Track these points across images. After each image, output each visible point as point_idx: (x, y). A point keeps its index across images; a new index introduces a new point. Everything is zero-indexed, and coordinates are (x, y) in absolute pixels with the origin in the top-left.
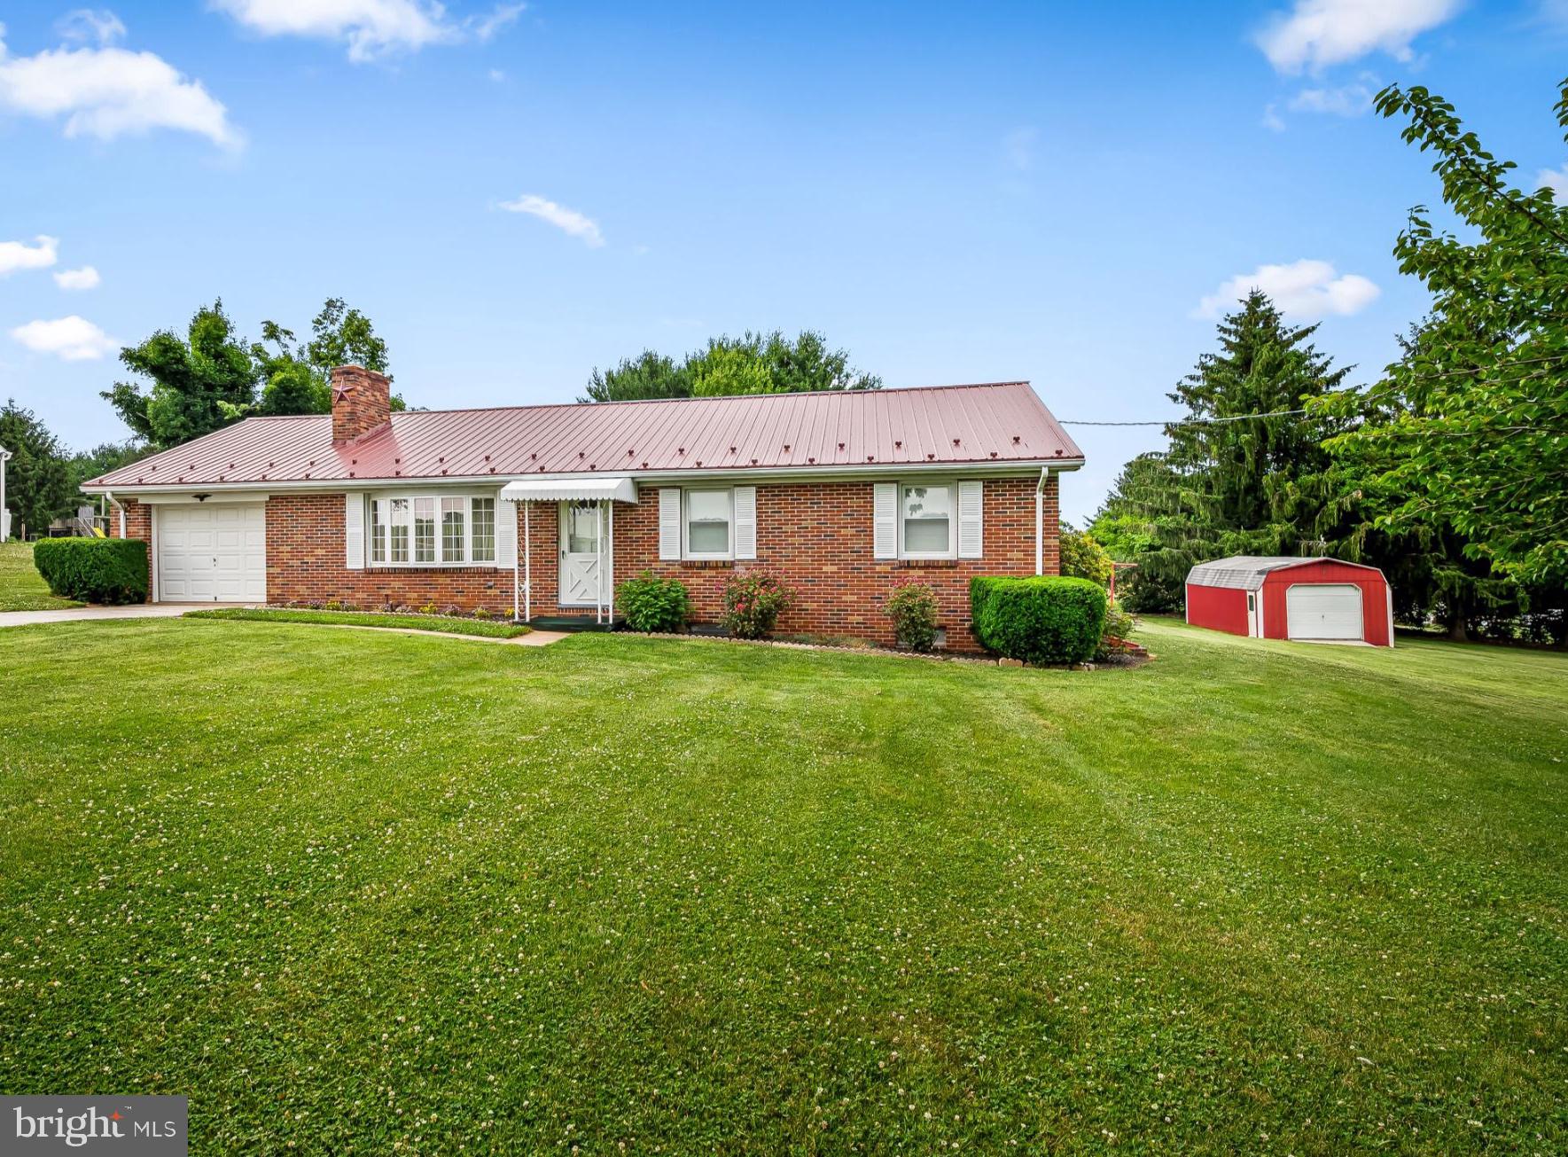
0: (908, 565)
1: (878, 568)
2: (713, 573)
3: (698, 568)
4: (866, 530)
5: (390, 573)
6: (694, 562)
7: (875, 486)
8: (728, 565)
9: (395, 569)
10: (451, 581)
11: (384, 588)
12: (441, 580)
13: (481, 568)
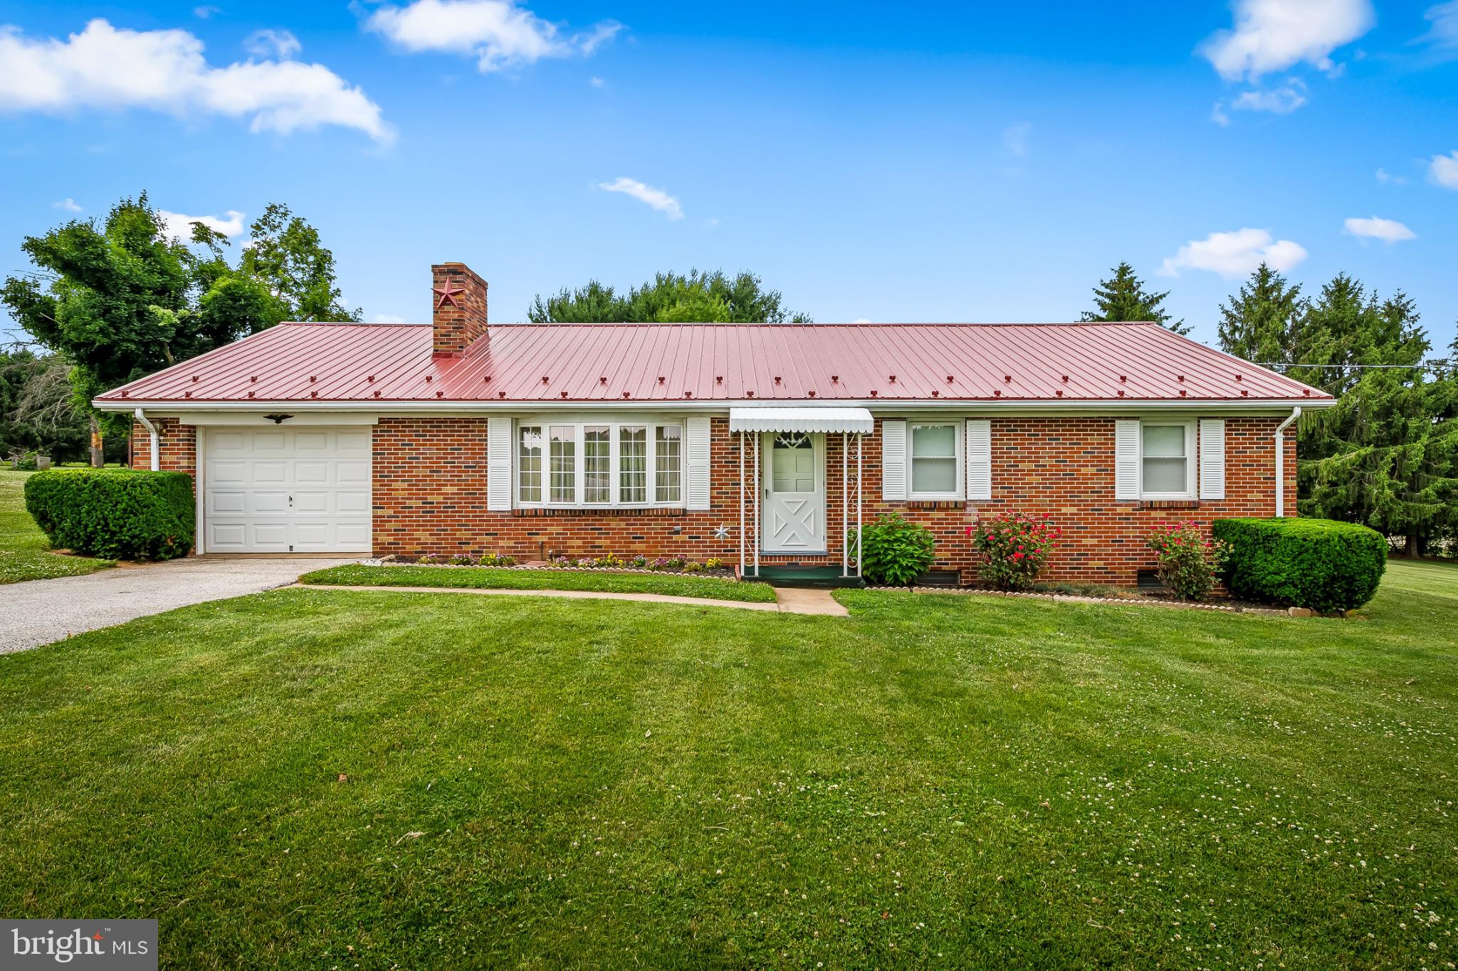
0: (1151, 506)
1: (1119, 510)
2: (942, 515)
3: (925, 509)
4: (1107, 469)
5: (545, 516)
6: (923, 503)
7: (1117, 422)
8: (960, 506)
9: (554, 510)
10: (627, 525)
11: (538, 534)
12: (613, 524)
13: (666, 509)
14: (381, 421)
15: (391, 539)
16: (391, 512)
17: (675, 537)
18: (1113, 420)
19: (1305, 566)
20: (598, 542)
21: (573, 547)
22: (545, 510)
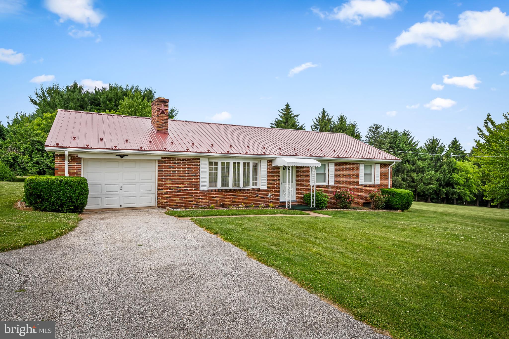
0: (366, 186)
1: (360, 187)
2: (323, 189)
3: (320, 188)
4: (358, 176)
5: (219, 192)
6: (319, 186)
7: (360, 164)
8: (327, 187)
9: (221, 190)
10: (243, 194)
11: (216, 198)
12: (239, 194)
13: (255, 189)
14: (162, 158)
15: (165, 201)
16: (165, 191)
17: (257, 198)
18: (359, 164)
19: (402, 200)
20: (234, 200)
21: (226, 202)
22: (219, 190)
